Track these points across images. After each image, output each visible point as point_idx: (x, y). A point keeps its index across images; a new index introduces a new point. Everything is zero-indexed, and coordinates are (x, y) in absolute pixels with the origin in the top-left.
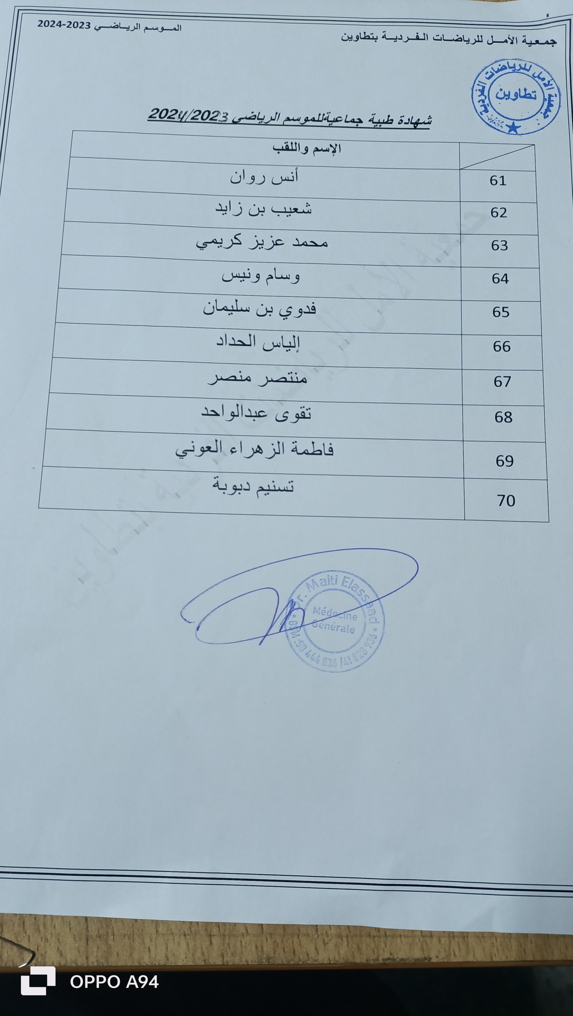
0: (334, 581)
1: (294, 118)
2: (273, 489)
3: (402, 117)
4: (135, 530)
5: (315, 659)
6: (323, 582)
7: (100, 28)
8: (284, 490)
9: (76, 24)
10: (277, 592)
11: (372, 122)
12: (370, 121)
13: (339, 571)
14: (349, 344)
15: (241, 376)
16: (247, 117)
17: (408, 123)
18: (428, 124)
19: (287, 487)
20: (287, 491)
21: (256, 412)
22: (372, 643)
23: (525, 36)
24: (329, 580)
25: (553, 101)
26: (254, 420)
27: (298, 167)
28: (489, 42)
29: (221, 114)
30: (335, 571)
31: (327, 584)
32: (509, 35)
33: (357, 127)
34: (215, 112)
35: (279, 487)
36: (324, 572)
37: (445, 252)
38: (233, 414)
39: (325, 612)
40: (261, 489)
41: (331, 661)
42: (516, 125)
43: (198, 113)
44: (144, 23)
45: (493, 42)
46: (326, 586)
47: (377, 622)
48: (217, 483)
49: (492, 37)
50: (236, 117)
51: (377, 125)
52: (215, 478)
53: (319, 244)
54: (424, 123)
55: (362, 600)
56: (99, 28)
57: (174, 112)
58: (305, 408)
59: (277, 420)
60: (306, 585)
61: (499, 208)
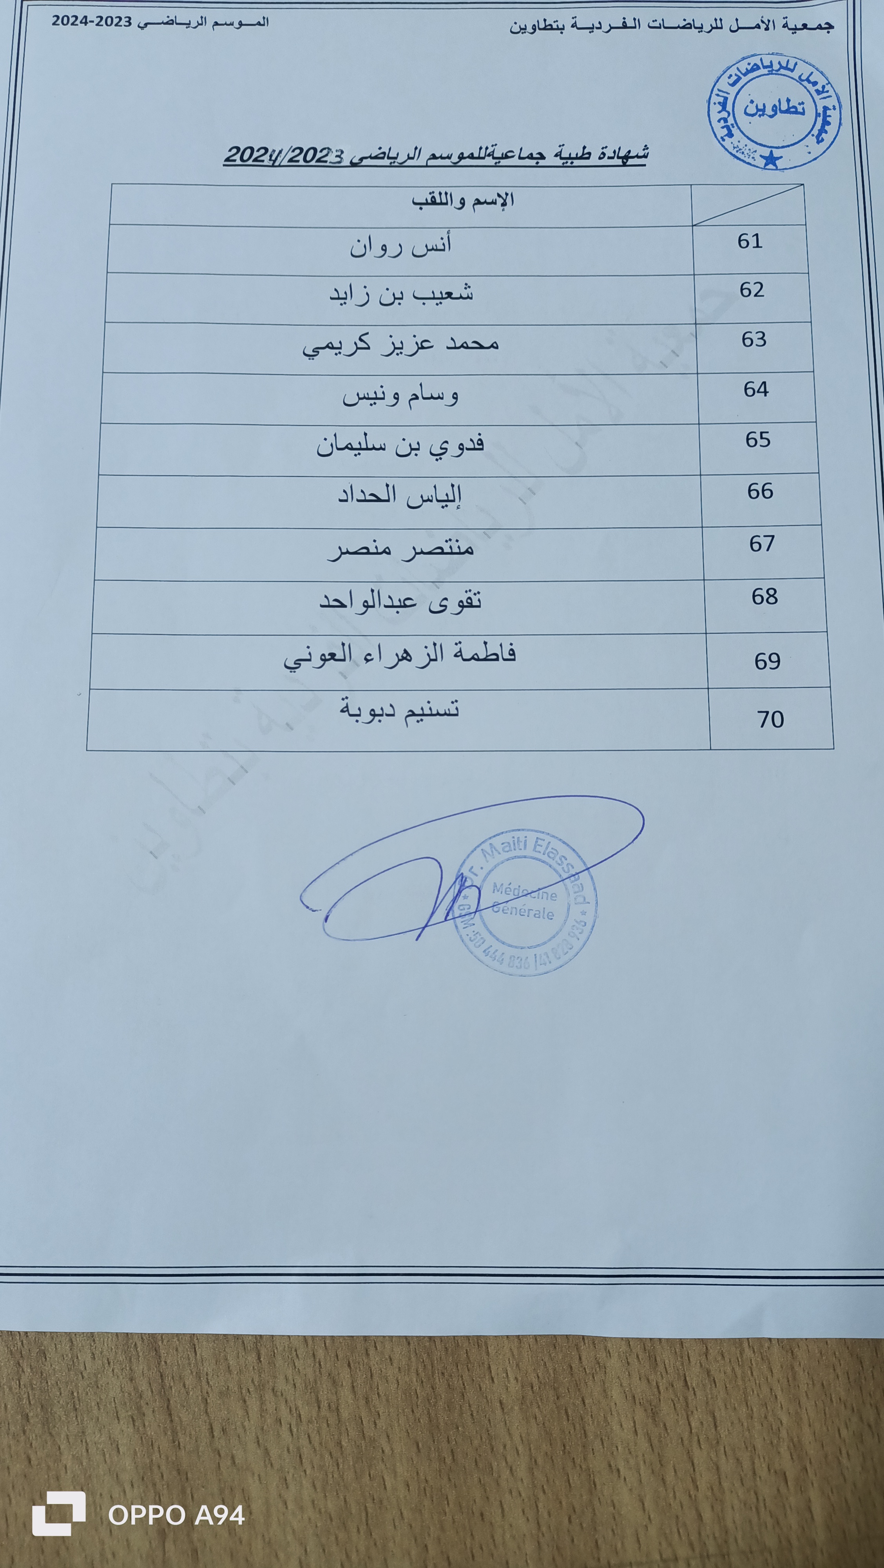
0: (522, 845)
1: (442, 154)
2: (429, 712)
3: (604, 149)
4: (229, 778)
5: (497, 958)
6: (507, 846)
7: (146, 24)
8: (445, 714)
9: (109, 20)
10: (439, 863)
11: (559, 157)
12: (556, 155)
13: (528, 830)
14: (534, 494)
15: (376, 547)
16: (373, 156)
17: (612, 158)
18: (643, 159)
19: (449, 710)
20: (450, 715)
21: (400, 600)
22: (580, 933)
23: (786, 18)
24: (514, 844)
25: (830, 116)
26: (398, 612)
27: (451, 229)
28: (732, 29)
29: (332, 152)
30: (523, 830)
31: (513, 849)
32: (762, 17)
33: (537, 166)
34: (324, 149)
35: (437, 710)
36: (506, 832)
37: (673, 352)
38: (366, 604)
39: (511, 891)
40: (410, 713)
41: (521, 960)
42: (775, 155)
43: (298, 151)
44: (214, 14)
45: (739, 28)
46: (510, 852)
47: (585, 902)
48: (347, 707)
49: (737, 20)
50: (355, 157)
51: (567, 162)
52: (343, 699)
53: (485, 346)
54: (638, 157)
55: (564, 871)
56: (144, 25)
57: (262, 151)
58: (472, 592)
59: (431, 612)
60: (481, 851)
61: (752, 283)
